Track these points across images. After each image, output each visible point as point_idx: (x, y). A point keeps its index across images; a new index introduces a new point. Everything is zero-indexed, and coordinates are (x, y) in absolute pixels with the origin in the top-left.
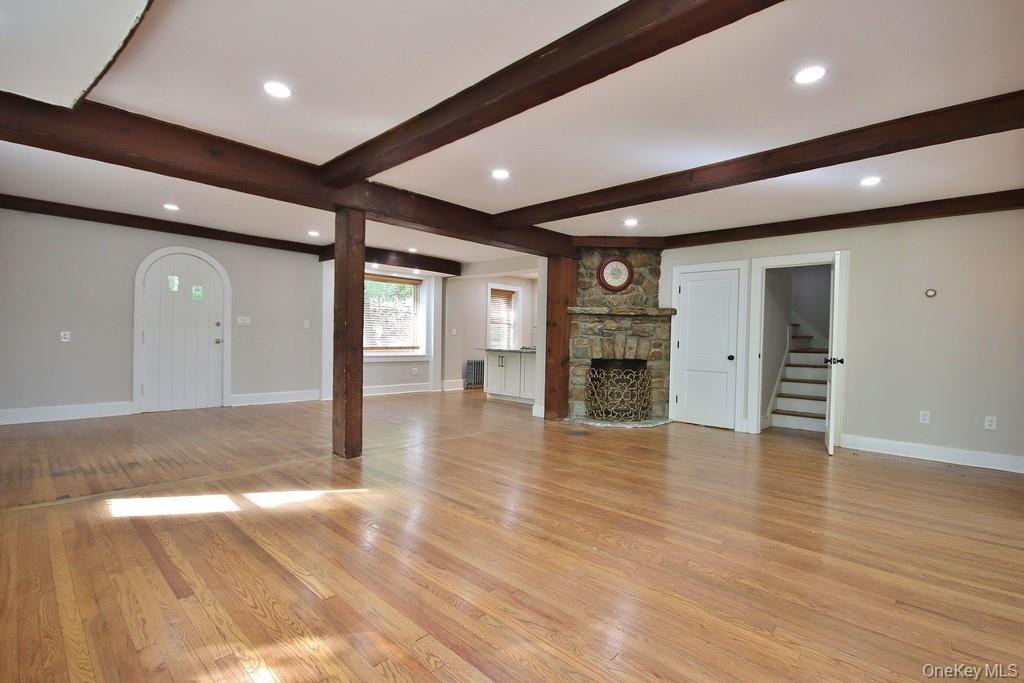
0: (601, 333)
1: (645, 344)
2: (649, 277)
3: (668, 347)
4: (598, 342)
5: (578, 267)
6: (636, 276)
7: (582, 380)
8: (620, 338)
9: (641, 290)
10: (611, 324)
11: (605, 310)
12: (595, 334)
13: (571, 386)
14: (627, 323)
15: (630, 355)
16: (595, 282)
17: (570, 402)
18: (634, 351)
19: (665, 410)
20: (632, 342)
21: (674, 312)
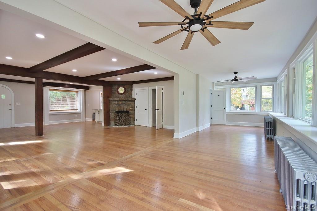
0: (118, 104)
1: (129, 107)
2: (130, 91)
3: (134, 108)
4: (117, 107)
5: (112, 89)
6: (126, 91)
7: (113, 116)
8: (122, 106)
9: (128, 94)
10: (120, 102)
11: (118, 99)
12: (116, 105)
13: (110, 118)
14: (124, 102)
15: (125, 110)
16: (116, 92)
17: (110, 122)
18: (126, 109)
19: (134, 123)
20: (125, 107)
21: (135, 99)
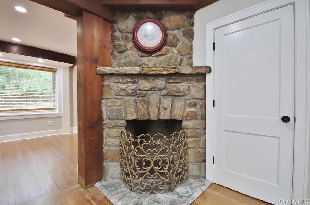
0: (134, 93)
1: (179, 103)
2: (184, 39)
3: (204, 106)
4: (132, 103)
5: (114, 31)
6: (170, 38)
7: (117, 142)
8: (154, 98)
9: (176, 51)
10: (144, 84)
11: (136, 70)
12: (129, 95)
13: (105, 148)
14: (160, 83)
15: (165, 116)
16: (130, 45)
17: (104, 164)
18: (168, 111)
19: (202, 169)
20: (167, 102)
21: (209, 70)
